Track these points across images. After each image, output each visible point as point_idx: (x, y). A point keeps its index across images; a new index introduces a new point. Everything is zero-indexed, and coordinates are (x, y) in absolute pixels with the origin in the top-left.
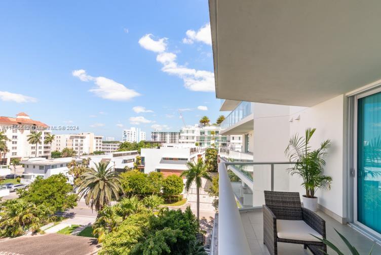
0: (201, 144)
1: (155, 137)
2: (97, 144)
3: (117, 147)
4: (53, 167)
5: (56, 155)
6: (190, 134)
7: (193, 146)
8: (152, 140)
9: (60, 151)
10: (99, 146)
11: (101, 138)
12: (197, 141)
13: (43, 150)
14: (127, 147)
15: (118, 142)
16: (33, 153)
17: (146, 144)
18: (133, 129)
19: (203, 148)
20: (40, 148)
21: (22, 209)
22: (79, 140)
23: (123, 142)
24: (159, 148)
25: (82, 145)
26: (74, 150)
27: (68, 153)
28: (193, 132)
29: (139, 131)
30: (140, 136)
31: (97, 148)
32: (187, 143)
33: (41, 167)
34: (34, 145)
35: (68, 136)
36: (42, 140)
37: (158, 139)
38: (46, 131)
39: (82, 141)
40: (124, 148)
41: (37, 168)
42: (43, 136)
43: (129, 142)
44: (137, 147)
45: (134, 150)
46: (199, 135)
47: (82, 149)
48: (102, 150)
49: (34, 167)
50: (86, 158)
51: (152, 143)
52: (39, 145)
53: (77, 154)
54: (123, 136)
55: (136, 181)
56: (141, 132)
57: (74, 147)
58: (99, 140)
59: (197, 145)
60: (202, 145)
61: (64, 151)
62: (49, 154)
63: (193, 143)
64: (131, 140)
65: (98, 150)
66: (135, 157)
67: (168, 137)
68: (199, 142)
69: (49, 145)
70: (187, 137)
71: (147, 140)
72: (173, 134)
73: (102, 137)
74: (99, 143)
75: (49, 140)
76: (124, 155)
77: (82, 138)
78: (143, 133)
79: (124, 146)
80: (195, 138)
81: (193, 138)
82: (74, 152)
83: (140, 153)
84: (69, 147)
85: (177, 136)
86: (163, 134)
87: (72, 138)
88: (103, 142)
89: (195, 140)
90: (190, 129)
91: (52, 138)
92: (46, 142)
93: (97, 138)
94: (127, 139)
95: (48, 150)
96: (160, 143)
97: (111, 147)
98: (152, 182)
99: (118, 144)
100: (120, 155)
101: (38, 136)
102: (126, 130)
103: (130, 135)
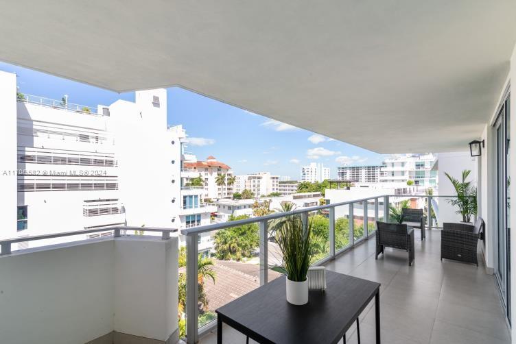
0: (417, 182)
1: (343, 174)
2: (273, 185)
3: (296, 188)
4: (239, 208)
5: (237, 197)
6: (397, 168)
7: (403, 185)
8: (340, 178)
9: (240, 193)
10: (275, 187)
11: (277, 178)
12: (410, 177)
13: (226, 191)
14: (307, 188)
15: (296, 182)
16: (220, 194)
17: (332, 183)
18: (313, 165)
19: (419, 188)
20: (225, 189)
21: (229, 239)
22: (257, 180)
23: (302, 181)
24: (348, 188)
25: (259, 186)
26: (252, 191)
27: (247, 195)
28: (403, 164)
29: (321, 167)
30: (323, 173)
31: (273, 189)
32: (393, 181)
33: (230, 208)
34: (220, 187)
35: (247, 177)
36: (226, 182)
37: (348, 177)
38: (229, 172)
39: (259, 182)
40: (303, 189)
41: (226, 208)
42: (226, 177)
43: (310, 181)
44: (320, 187)
45: (316, 191)
46: (413, 168)
47: (259, 190)
48: (279, 192)
49: (224, 207)
50: (268, 199)
51: (338, 182)
52: (224, 187)
53: (256, 196)
54: (302, 174)
55: (321, 228)
56: (323, 169)
57: (252, 188)
58: (275, 180)
59: (409, 183)
60: (420, 184)
61: (243, 193)
62: (232, 196)
63: (403, 181)
64: (311, 179)
65: (275, 191)
66: (318, 200)
67: (363, 173)
68: (413, 180)
69: (231, 186)
70: (393, 172)
71: (332, 179)
72: (371, 169)
73: (279, 176)
74: (275, 184)
75: (231, 182)
76: (305, 197)
77: (259, 178)
78: (327, 169)
79: (304, 187)
80: (407, 174)
81: (403, 173)
82: (252, 194)
83: (324, 195)
84: (248, 188)
85: (378, 172)
86: (355, 169)
87: (250, 178)
88: (280, 183)
89: (406, 177)
90: (398, 161)
91: (234, 179)
92: (229, 184)
93: (273, 178)
94: (306, 178)
95: (230, 191)
96: (350, 182)
97: (288, 188)
98: (341, 230)
99: (296, 184)
100: (301, 197)
101: (223, 178)
102: (305, 167)
103: (310, 173)
